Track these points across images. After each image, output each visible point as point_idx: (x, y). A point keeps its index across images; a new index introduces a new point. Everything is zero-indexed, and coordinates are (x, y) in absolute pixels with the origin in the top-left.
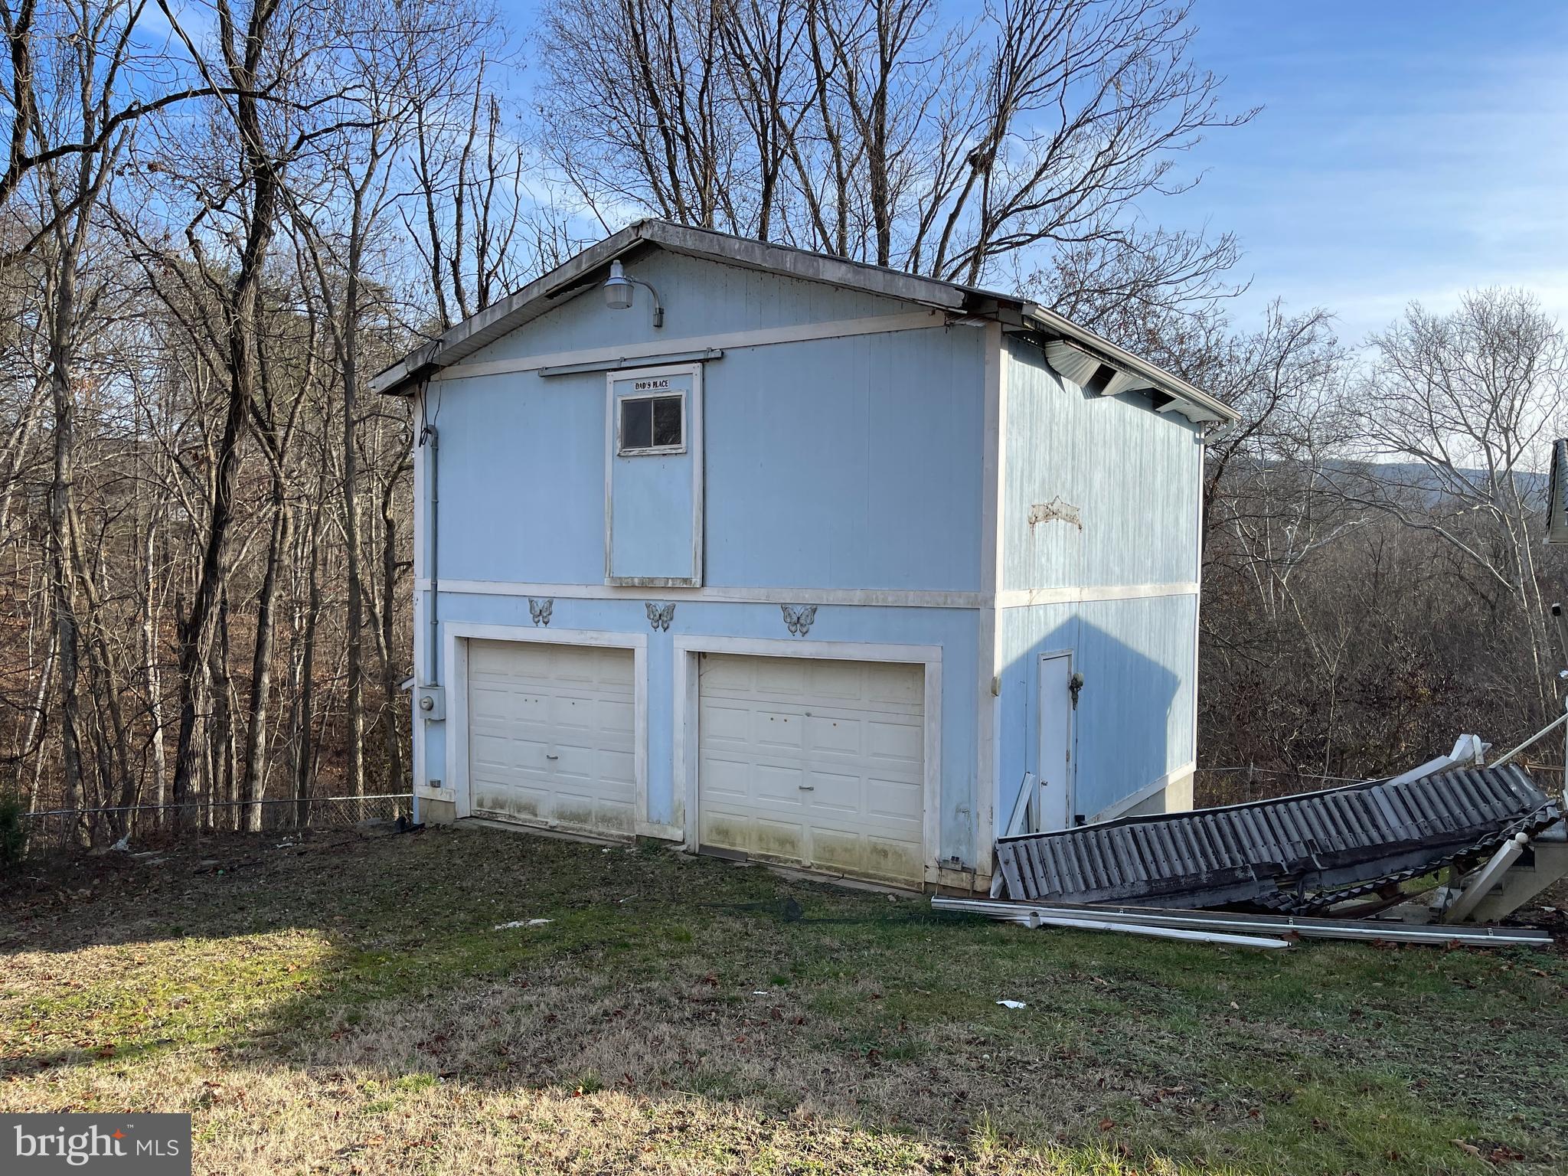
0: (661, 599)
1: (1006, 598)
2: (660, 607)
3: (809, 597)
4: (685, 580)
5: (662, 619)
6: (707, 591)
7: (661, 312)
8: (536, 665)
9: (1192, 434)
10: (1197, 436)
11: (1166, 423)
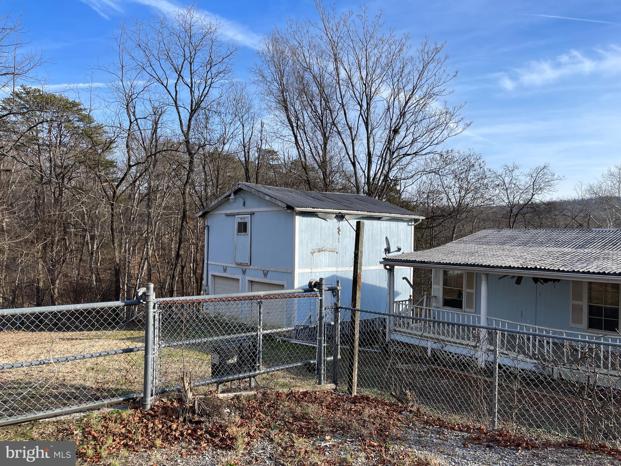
0: (244, 267)
1: (298, 271)
2: (244, 270)
3: (267, 269)
4: (247, 264)
5: (244, 272)
6: (251, 266)
7: (245, 202)
8: (225, 282)
9: (406, 224)
10: (410, 224)
11: (388, 222)
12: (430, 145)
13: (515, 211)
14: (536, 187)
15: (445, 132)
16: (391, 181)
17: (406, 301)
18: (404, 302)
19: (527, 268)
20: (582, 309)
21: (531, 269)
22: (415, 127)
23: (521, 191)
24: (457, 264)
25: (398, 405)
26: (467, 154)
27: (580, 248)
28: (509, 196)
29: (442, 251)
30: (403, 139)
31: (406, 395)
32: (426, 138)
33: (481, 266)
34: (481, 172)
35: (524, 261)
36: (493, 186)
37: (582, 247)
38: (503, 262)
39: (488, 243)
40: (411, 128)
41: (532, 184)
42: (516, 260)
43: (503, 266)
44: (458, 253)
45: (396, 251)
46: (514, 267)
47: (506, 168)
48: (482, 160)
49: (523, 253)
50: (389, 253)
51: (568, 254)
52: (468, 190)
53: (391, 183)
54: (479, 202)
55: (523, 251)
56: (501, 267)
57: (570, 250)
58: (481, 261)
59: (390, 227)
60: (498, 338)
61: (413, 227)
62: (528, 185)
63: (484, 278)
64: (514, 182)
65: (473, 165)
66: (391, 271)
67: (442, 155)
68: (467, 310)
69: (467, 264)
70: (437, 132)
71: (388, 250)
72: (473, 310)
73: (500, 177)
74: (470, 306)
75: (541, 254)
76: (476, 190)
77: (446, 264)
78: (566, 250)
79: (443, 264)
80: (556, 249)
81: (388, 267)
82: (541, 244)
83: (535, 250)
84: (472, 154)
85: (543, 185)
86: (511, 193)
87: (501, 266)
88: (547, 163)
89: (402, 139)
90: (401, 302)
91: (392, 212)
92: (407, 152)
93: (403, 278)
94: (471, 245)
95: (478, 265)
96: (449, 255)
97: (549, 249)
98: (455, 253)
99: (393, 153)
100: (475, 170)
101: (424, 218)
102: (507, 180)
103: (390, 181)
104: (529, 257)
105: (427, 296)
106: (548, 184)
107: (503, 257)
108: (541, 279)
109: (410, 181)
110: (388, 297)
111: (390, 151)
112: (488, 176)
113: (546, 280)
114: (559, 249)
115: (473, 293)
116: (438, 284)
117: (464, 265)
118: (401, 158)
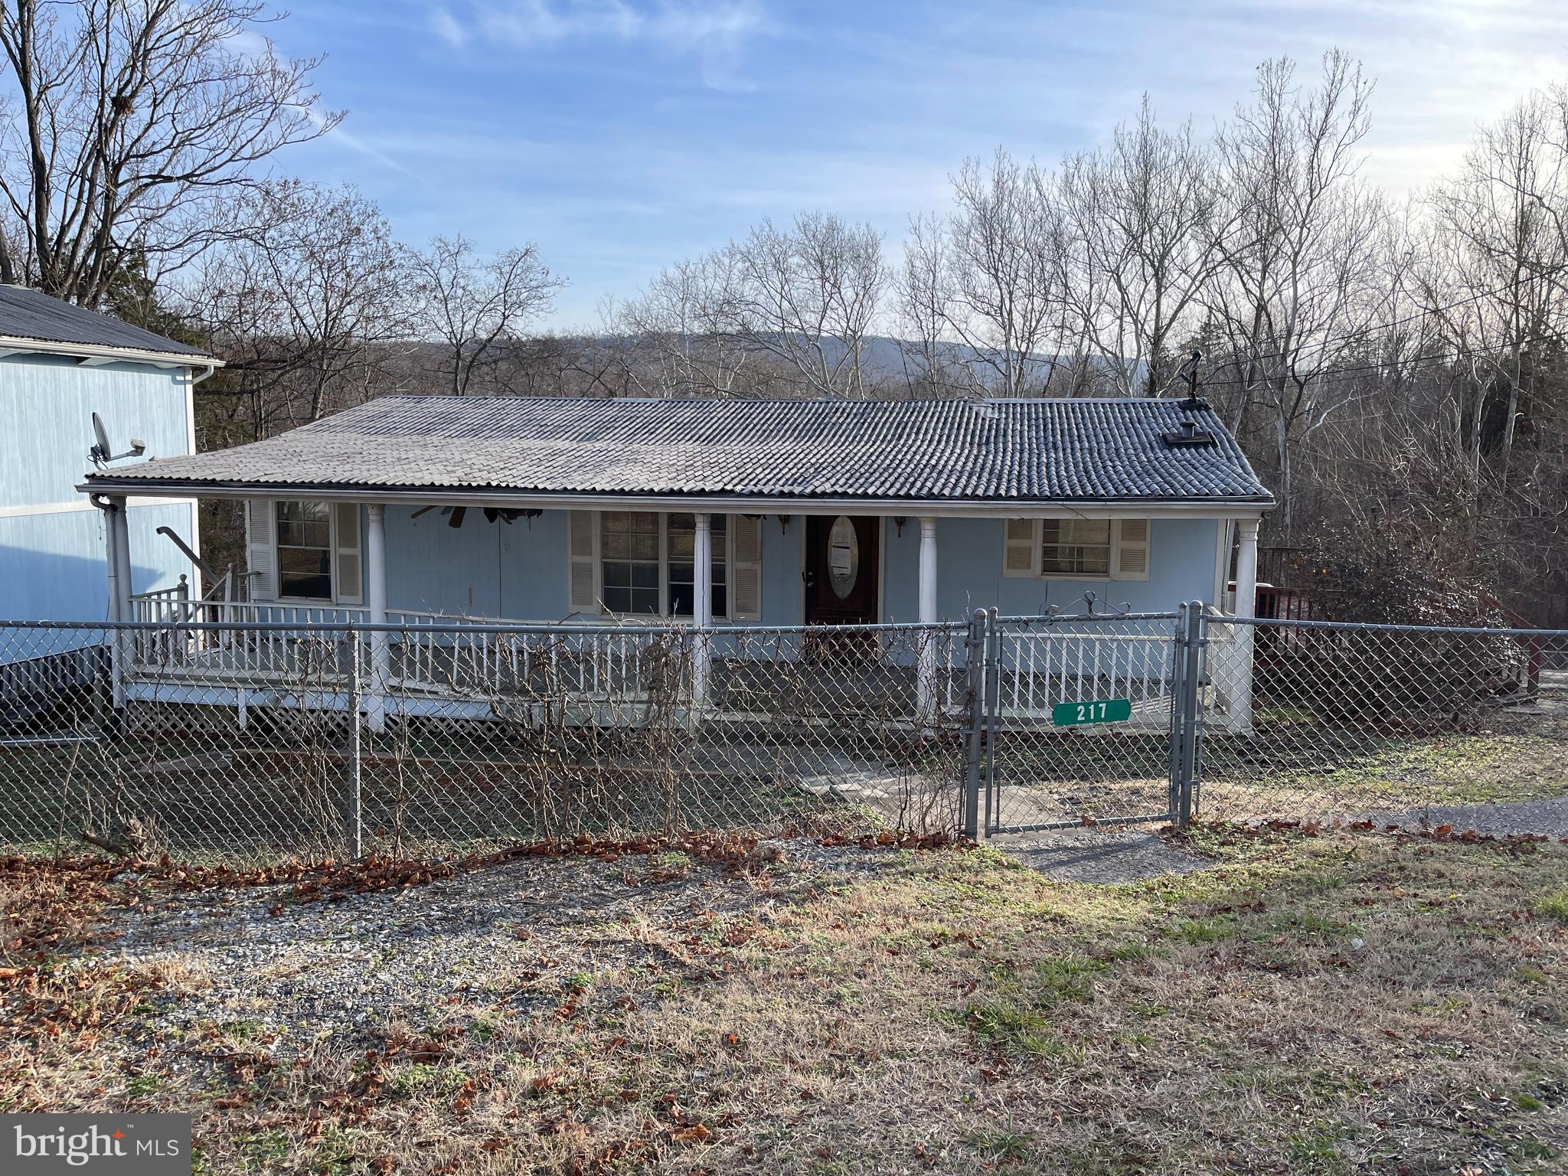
9: (166, 378)
10: (180, 378)
11: (108, 373)
12: (230, 160)
13: (466, 353)
14: (509, 301)
15: (275, 129)
16: (121, 253)
17: (168, 592)
18: (164, 596)
19: (470, 488)
20: (591, 571)
21: (479, 488)
22: (179, 99)
23: (479, 307)
24: (303, 485)
25: (107, 862)
26: (338, 199)
27: (588, 440)
28: (453, 319)
29: (269, 451)
30: (146, 130)
31: (128, 830)
32: (215, 138)
33: (366, 486)
34: (380, 249)
35: (468, 470)
36: (409, 288)
37: (590, 437)
38: (419, 475)
39: (389, 431)
40: (167, 101)
41: (501, 291)
42: (449, 468)
43: (417, 483)
44: (312, 456)
45: (128, 455)
46: (442, 485)
47: (443, 247)
48: (382, 219)
49: (468, 452)
50: (106, 459)
51: (562, 453)
52: (347, 294)
53: (120, 259)
54: (378, 328)
55: (469, 449)
56: (412, 487)
57: (567, 444)
58: (365, 474)
59: (116, 388)
60: (356, 647)
61: (190, 388)
62: (495, 293)
63: (373, 517)
64: (462, 282)
65: (358, 230)
66: (115, 510)
67: (267, 193)
68: (342, 599)
69: (330, 482)
70: (250, 125)
71: (101, 452)
72: (359, 599)
73: (427, 268)
74: (349, 589)
75: (507, 454)
76: (370, 297)
77: (275, 485)
78: (561, 444)
79: (267, 484)
80: (539, 443)
81: (105, 500)
82: (510, 432)
83: (494, 446)
84: (353, 199)
85: (526, 294)
86: (456, 308)
87: (413, 485)
88: (532, 244)
89: (141, 130)
90: (155, 597)
91: (117, 342)
92: (161, 170)
93: (159, 531)
94: (347, 435)
95: (357, 484)
96: (285, 463)
97: (525, 444)
98: (304, 457)
99: (117, 168)
100: (364, 244)
101: (221, 364)
102: (446, 277)
103: (116, 251)
104: (479, 461)
105: (233, 572)
106: (536, 291)
107: (421, 463)
108: (504, 510)
109: (176, 257)
110: (113, 585)
111: (106, 163)
112: (396, 263)
113: (512, 514)
114: (544, 443)
115: (355, 557)
116: (263, 539)
117: (321, 485)
118: (147, 185)
